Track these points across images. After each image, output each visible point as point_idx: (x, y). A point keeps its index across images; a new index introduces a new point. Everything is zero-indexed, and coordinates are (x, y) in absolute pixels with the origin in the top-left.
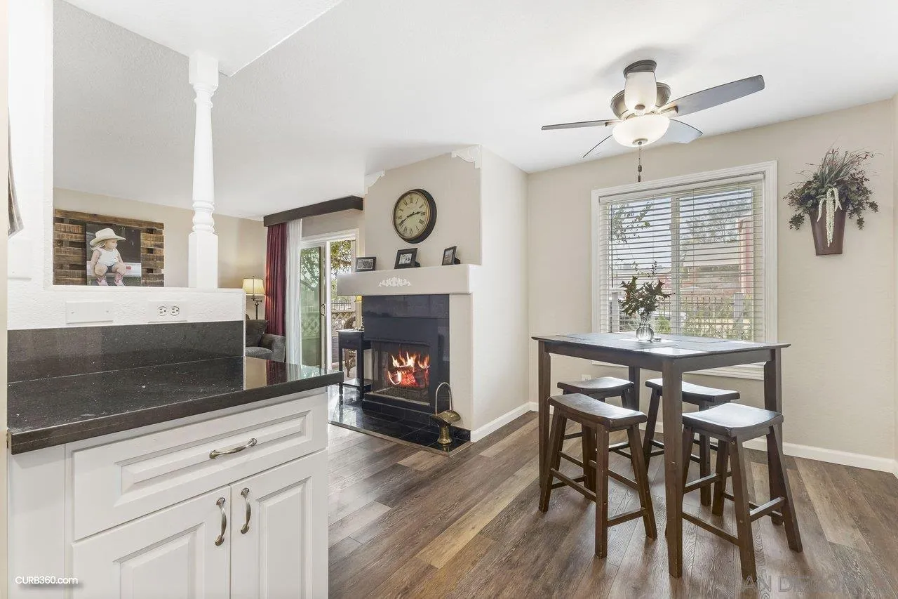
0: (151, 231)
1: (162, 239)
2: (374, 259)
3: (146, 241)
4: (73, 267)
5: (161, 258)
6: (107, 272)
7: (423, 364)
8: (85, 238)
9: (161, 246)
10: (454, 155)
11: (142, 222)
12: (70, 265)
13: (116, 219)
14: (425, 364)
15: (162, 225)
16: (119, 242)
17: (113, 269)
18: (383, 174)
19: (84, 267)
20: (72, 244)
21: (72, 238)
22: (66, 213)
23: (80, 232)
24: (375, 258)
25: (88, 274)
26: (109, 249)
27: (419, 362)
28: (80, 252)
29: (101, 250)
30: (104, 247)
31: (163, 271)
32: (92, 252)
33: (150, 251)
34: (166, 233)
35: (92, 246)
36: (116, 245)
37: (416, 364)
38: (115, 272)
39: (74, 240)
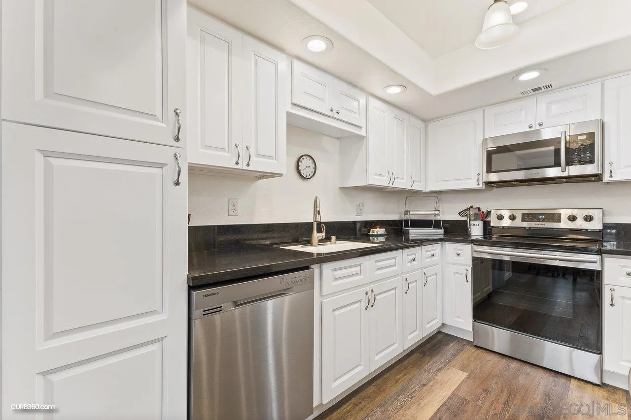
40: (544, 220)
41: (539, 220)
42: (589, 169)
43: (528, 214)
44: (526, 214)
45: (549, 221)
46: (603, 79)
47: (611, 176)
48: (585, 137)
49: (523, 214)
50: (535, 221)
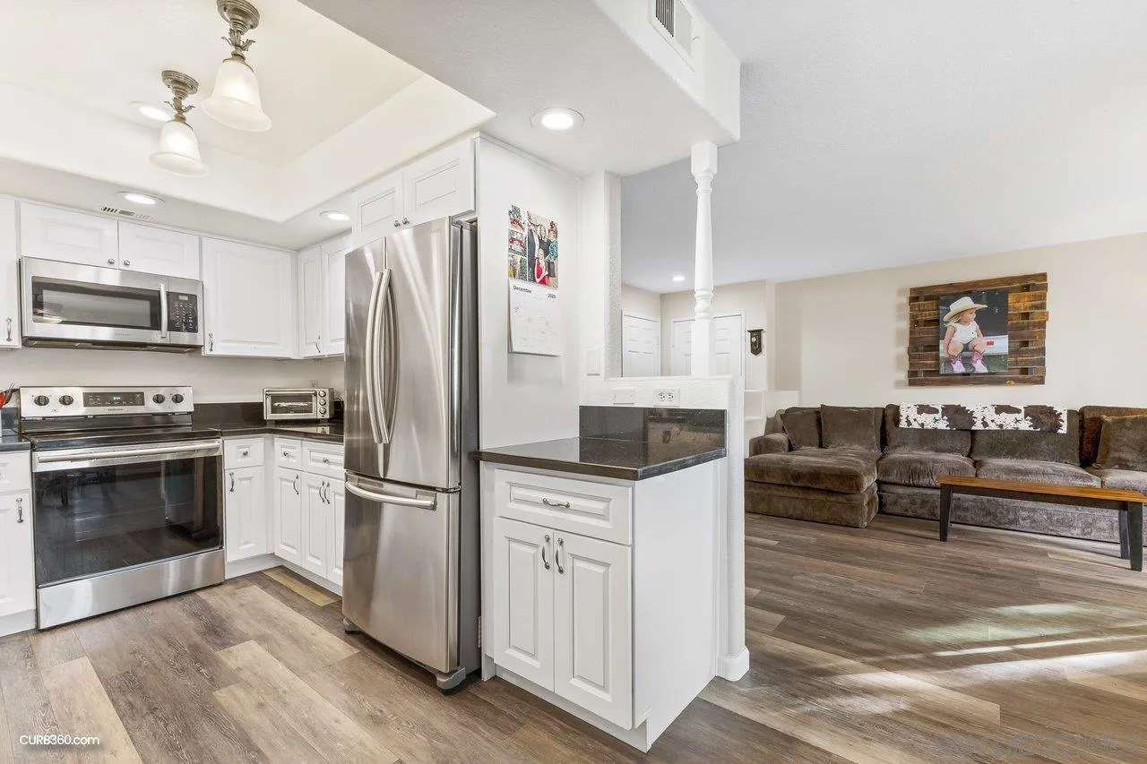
0: (1026, 288)
1: (1044, 297)
3: (1018, 303)
4: (926, 348)
5: (1042, 324)
6: (963, 351)
9: (1042, 307)
11: (1012, 278)
12: (924, 346)
13: (976, 283)
15: (1044, 276)
16: (978, 312)
17: (970, 347)
19: (936, 348)
20: (927, 323)
21: (926, 316)
22: (922, 290)
23: (934, 308)
26: (966, 322)
28: (934, 331)
29: (956, 325)
30: (959, 321)
31: (1044, 343)
32: (946, 328)
33: (1024, 316)
35: (946, 322)
36: (974, 316)
38: (973, 350)
39: (928, 318)
40: (120, 403)
41: (112, 403)
42: (184, 338)
43: (95, 395)
44: (90, 394)
45: (128, 404)
46: (202, 234)
47: (211, 350)
48: (186, 298)
49: (86, 396)
50: (108, 405)
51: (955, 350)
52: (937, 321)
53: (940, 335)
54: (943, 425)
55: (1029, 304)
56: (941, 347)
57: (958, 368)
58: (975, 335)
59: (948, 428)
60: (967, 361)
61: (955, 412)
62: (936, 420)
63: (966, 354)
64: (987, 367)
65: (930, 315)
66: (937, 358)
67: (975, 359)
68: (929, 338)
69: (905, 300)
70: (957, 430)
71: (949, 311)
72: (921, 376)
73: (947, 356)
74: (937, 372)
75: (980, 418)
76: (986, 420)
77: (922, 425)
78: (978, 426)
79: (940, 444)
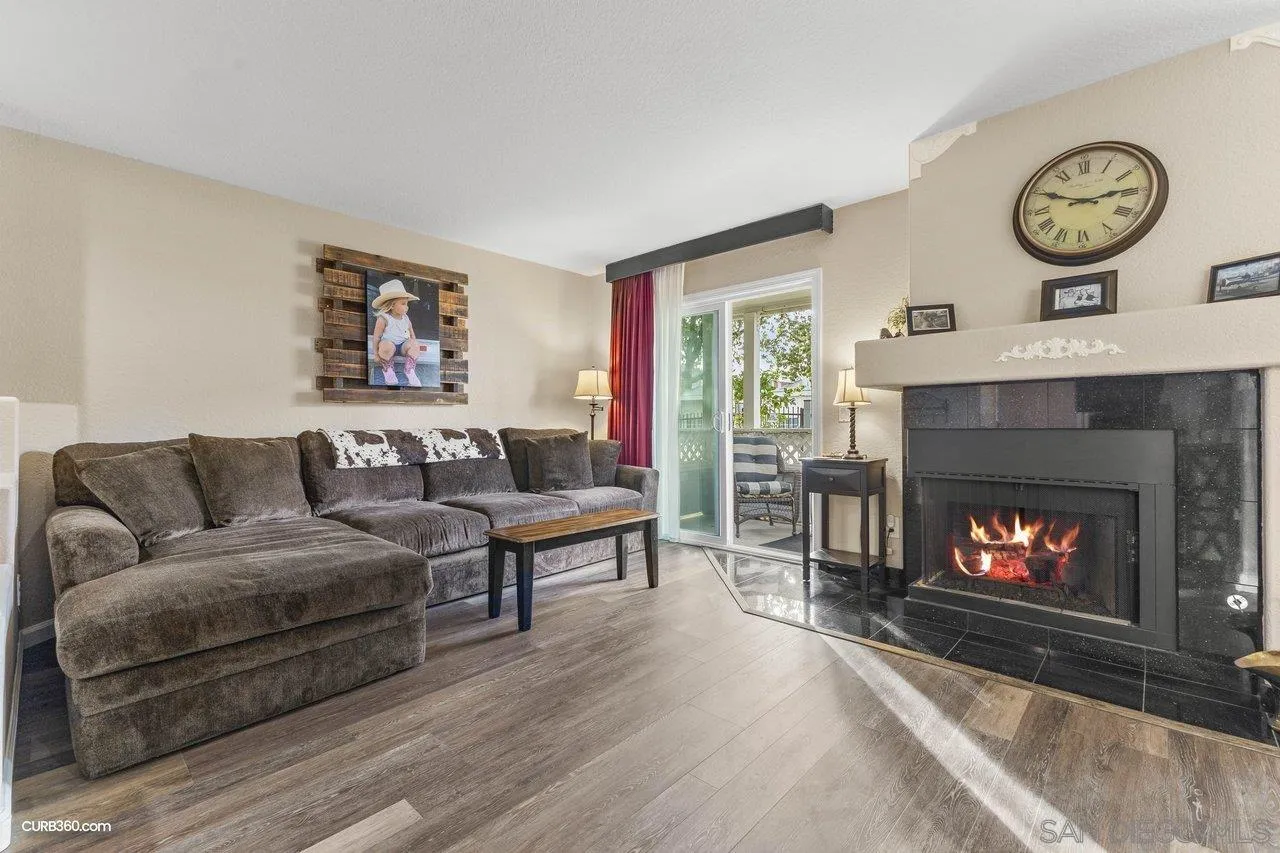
0: (450, 287)
1: (464, 301)
2: (951, 307)
3: (446, 304)
4: (349, 344)
5: (464, 334)
6: (395, 355)
7: (1058, 543)
8: (366, 296)
9: (464, 313)
10: (1242, 41)
11: (440, 271)
12: (345, 341)
13: (406, 265)
14: (1065, 544)
15: (464, 278)
16: (410, 303)
17: (403, 352)
18: (971, 128)
19: (363, 346)
20: (348, 305)
21: (347, 294)
22: (340, 252)
23: (358, 285)
24: (952, 305)
25: (371, 357)
26: (398, 316)
27: (1047, 539)
28: (359, 319)
29: (387, 316)
30: (390, 312)
31: (465, 356)
32: (375, 319)
33: (450, 321)
34: (468, 290)
35: (376, 310)
36: (405, 308)
37: (1037, 544)
38: (406, 355)
39: (349, 298)
51: (387, 352)
52: (363, 308)
53: (367, 328)
54: (393, 460)
55: (454, 307)
56: (370, 345)
57: (390, 377)
58: (407, 335)
59: (400, 464)
60: (399, 369)
61: (402, 440)
62: (385, 453)
63: (400, 359)
64: (421, 381)
65: (353, 295)
66: (365, 361)
67: (408, 366)
68: (353, 330)
69: (308, 261)
70: (410, 465)
71: (379, 294)
72: (340, 387)
73: (377, 359)
74: (364, 383)
75: (431, 446)
76: (438, 448)
77: (368, 462)
78: (431, 458)
79: (394, 487)
